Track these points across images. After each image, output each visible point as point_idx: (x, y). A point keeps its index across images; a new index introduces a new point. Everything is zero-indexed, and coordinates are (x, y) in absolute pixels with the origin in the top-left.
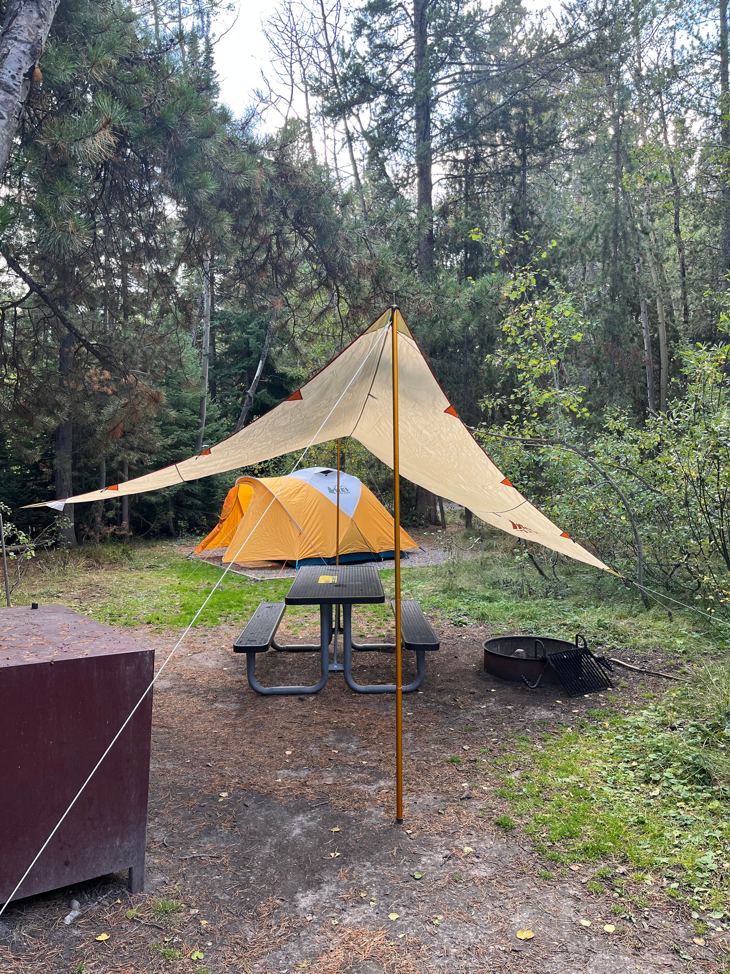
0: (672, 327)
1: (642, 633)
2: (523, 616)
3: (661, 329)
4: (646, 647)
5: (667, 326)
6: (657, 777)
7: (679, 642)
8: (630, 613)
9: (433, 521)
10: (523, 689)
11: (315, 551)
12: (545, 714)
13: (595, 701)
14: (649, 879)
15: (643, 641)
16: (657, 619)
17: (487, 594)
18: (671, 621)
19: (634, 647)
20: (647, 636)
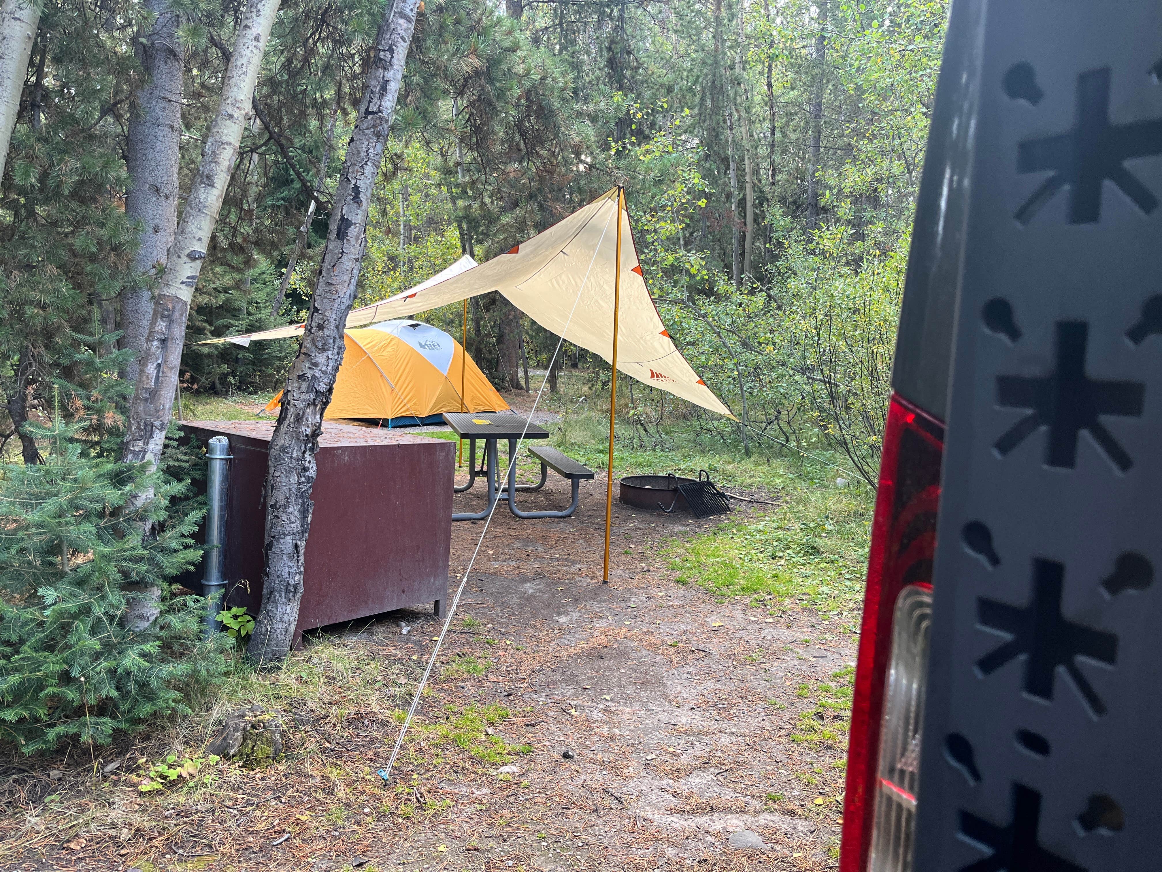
0: (758, 187)
1: (748, 475)
2: (640, 464)
3: (749, 188)
4: (751, 485)
5: (754, 185)
6: (781, 555)
7: (778, 481)
8: (734, 460)
9: (515, 384)
10: (658, 515)
11: (408, 410)
12: (681, 528)
13: (719, 521)
14: (787, 601)
15: (749, 481)
16: (757, 464)
17: (601, 447)
18: (769, 466)
19: (741, 485)
20: (751, 477)
